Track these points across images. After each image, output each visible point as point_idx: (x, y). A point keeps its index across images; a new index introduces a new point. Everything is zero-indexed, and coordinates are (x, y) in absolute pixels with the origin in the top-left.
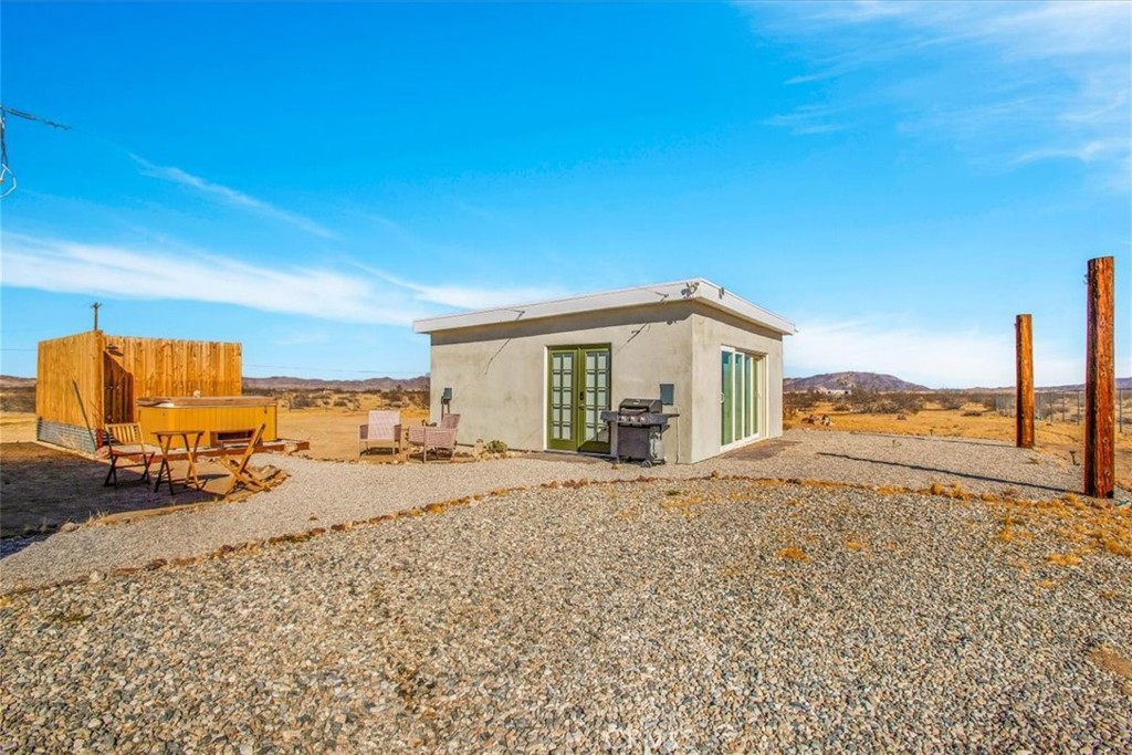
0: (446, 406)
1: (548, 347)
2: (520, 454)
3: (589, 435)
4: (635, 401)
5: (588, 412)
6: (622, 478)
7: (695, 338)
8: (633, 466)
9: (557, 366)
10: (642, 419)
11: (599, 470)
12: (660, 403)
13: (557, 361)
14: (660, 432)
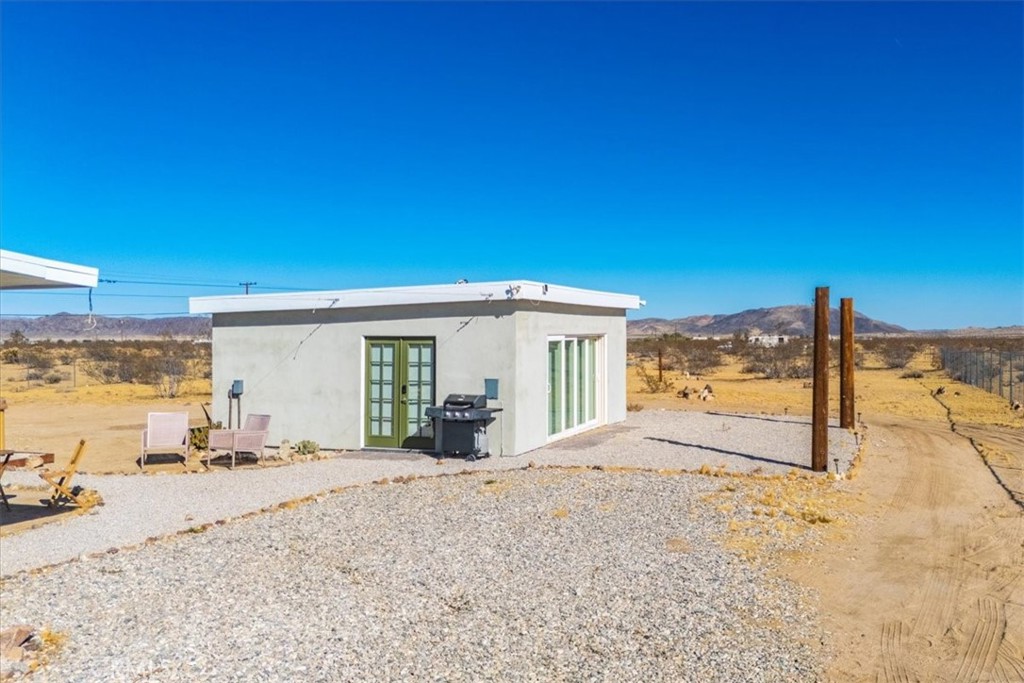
0: (235, 401)
1: (366, 338)
2: (334, 454)
3: (412, 430)
4: (460, 396)
5: (410, 406)
6: (446, 472)
7: (519, 335)
8: (457, 460)
9: (376, 358)
10: (467, 414)
11: (425, 465)
12: (484, 398)
13: (376, 352)
14: (485, 426)
